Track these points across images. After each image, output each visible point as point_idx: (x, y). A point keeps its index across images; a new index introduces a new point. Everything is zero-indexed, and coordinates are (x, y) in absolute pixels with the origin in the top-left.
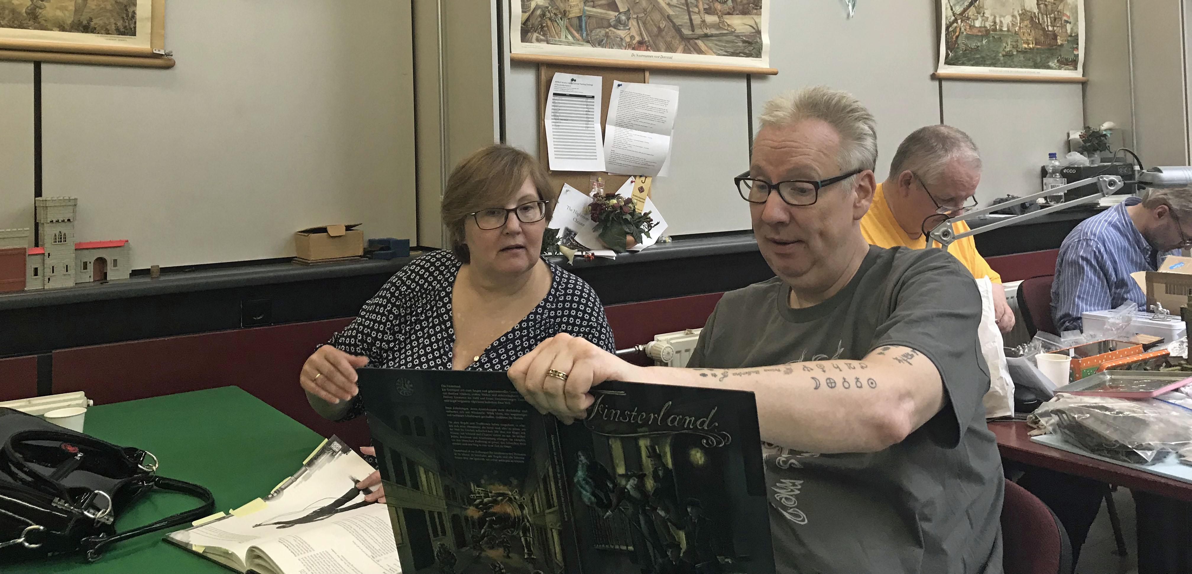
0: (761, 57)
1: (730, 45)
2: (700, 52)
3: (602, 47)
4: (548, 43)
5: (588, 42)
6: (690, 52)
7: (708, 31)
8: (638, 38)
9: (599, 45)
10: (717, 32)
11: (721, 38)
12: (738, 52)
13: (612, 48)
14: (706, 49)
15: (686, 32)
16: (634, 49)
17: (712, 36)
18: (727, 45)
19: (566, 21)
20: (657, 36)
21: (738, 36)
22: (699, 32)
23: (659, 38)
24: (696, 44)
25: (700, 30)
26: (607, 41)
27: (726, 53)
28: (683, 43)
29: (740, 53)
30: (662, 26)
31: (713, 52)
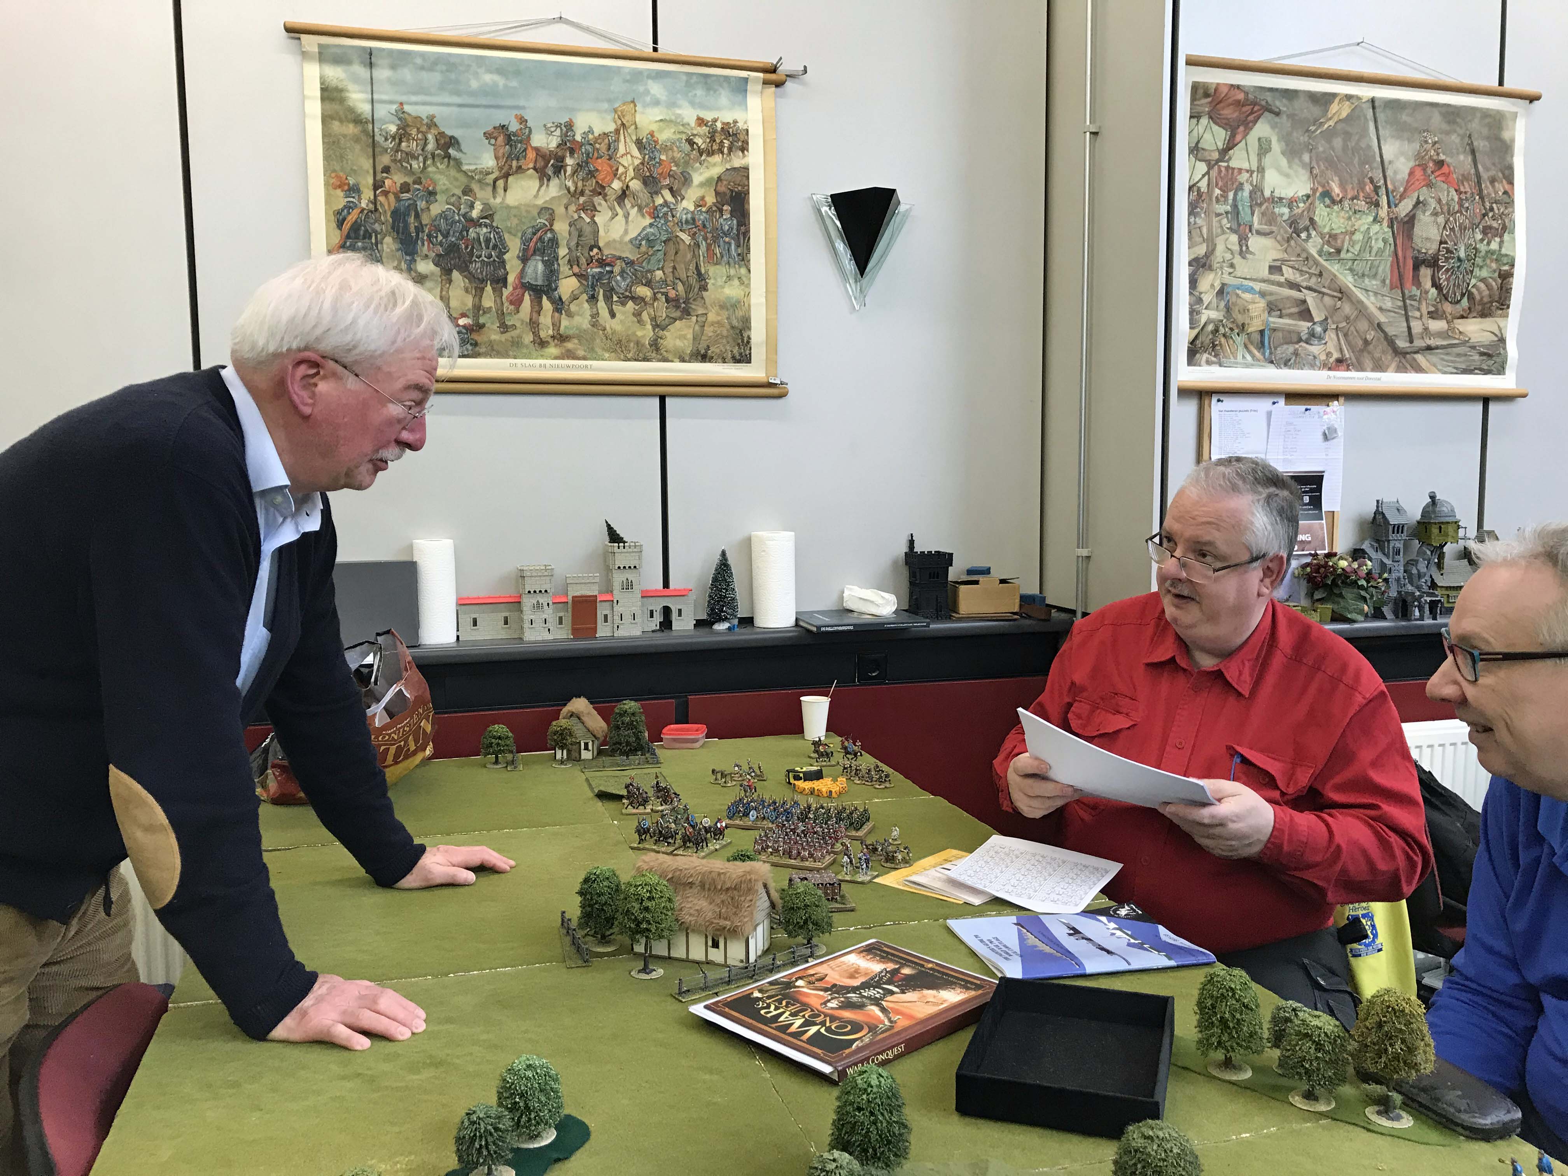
0: (1504, 374)
1: (1463, 359)
2: (1419, 369)
3: (1290, 368)
4: (1220, 366)
5: (1272, 362)
6: (1405, 371)
7: (1432, 342)
8: (1336, 355)
9: (1286, 365)
10: (1445, 343)
11: (1449, 350)
12: (1472, 368)
13: (1301, 369)
14: (1428, 364)
15: (1402, 344)
16: (1330, 369)
17: (1437, 348)
18: (1457, 359)
19: (1244, 337)
20: (1362, 351)
21: (1473, 348)
22: (1419, 343)
23: (1365, 354)
24: (1415, 360)
25: (1421, 341)
26: (1295, 361)
28: (1397, 359)
29: (1475, 369)
30: (1369, 337)
31: (1439, 370)
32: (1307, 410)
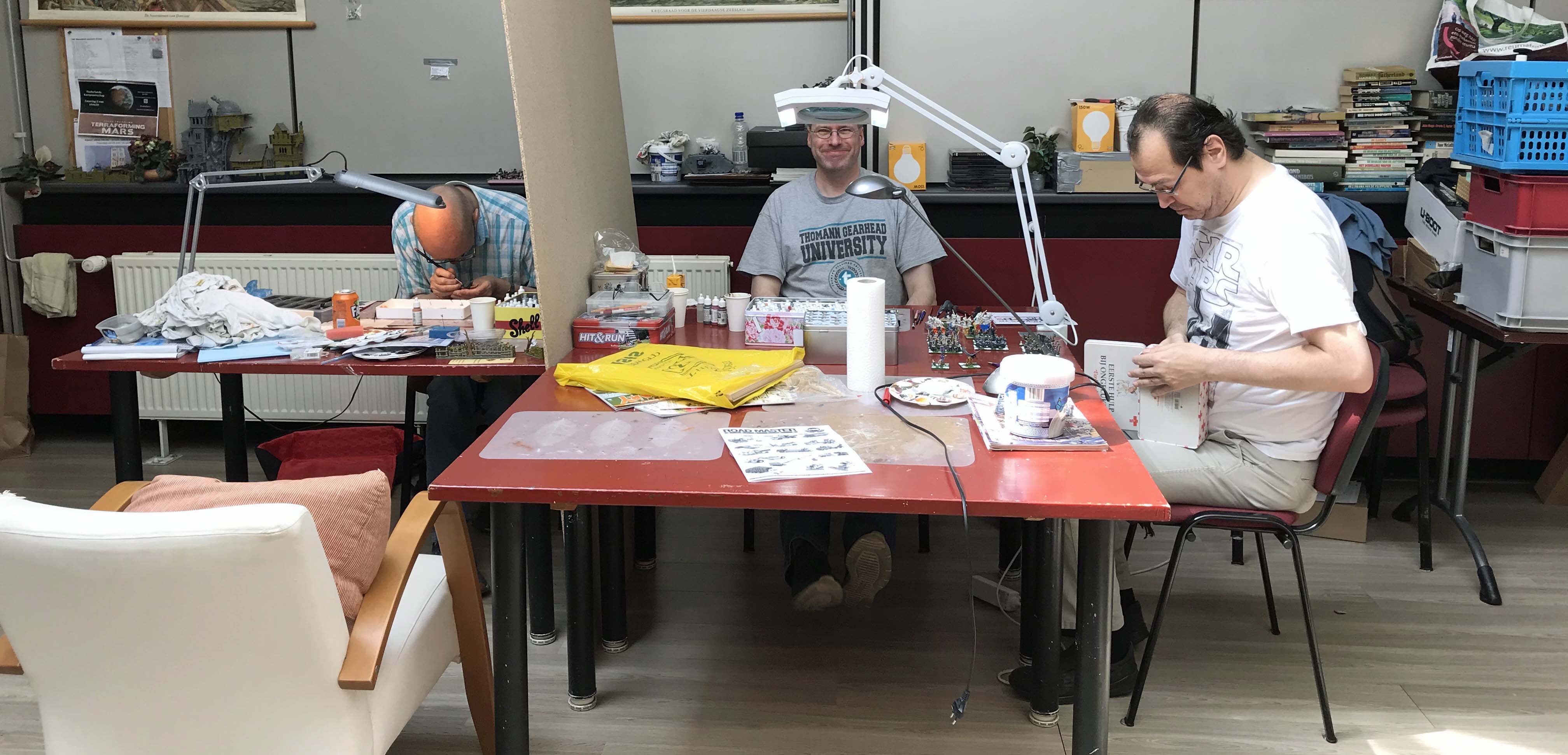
0: (295, 11)
1: (256, 1)
2: (221, 9)
3: (115, 9)
4: (62, 9)
5: (100, 6)
6: (209, 10)
9: (111, 8)
12: (266, 7)
13: (124, 10)
14: (228, 5)
16: (147, 10)
18: (252, 1)
24: (216, 1)
26: (118, 4)
27: (252, 9)
28: (202, 2)
29: (270, 7)
31: (238, 9)
32: (139, 38)
